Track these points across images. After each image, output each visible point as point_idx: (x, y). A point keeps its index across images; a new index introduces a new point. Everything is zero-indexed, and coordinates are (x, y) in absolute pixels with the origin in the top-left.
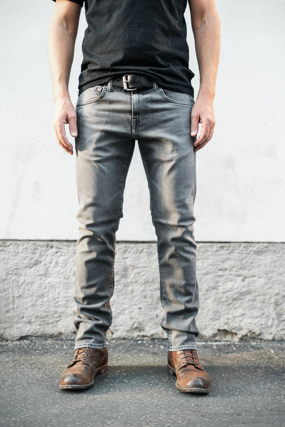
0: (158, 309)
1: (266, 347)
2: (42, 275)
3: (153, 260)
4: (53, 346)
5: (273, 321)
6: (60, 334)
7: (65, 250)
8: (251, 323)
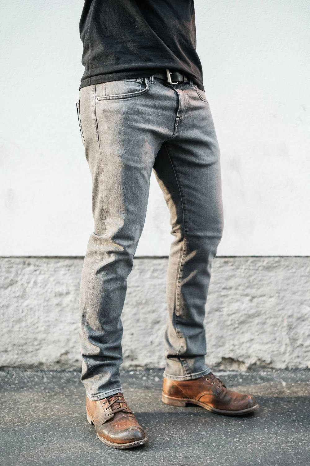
0: (152, 334)
1: (277, 378)
2: (18, 296)
3: (147, 278)
4: (32, 379)
5: (286, 347)
6: (41, 364)
7: (44, 267)
8: (260, 350)
